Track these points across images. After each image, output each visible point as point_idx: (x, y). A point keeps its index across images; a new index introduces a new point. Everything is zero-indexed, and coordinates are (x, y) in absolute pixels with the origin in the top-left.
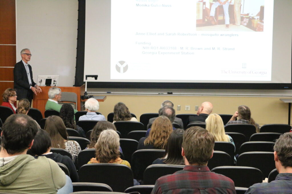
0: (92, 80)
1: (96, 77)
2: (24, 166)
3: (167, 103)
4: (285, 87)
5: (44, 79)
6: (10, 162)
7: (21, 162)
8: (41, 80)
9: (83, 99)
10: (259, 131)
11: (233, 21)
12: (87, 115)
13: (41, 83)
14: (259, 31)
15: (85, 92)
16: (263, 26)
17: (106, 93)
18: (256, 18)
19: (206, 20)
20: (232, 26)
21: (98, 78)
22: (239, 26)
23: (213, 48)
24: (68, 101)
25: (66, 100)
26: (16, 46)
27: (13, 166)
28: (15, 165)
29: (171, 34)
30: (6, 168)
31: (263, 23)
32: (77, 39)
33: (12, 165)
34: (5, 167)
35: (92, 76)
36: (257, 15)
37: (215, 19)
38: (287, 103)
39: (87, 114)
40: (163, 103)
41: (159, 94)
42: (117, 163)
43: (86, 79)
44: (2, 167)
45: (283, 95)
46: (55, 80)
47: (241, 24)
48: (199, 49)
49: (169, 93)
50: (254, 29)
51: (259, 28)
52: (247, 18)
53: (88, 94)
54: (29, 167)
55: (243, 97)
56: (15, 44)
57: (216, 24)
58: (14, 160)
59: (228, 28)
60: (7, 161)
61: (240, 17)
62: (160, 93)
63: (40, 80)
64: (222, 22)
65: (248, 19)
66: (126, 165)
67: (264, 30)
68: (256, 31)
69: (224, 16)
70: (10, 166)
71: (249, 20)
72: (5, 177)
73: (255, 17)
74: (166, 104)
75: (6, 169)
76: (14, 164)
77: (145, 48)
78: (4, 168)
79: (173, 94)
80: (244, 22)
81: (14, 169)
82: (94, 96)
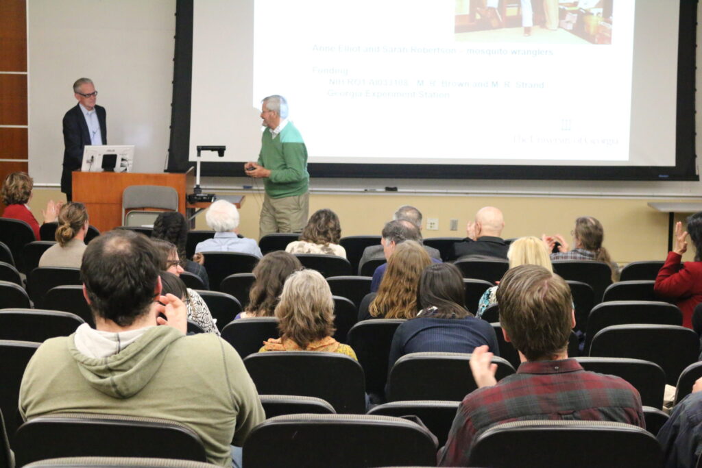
0: (212, 157)
1: (221, 150)
2: (166, 351)
3: (407, 211)
4: (660, 176)
5: (100, 155)
6: (133, 342)
7: (157, 340)
8: (93, 157)
9: (192, 203)
10: (619, 278)
11: (540, 19)
12: (215, 239)
13: (91, 165)
14: (602, 43)
15: (195, 187)
16: (610, 32)
17: (242, 188)
18: (595, 11)
19: (478, 17)
20: (537, 31)
21: (226, 152)
22: (556, 30)
23: (493, 83)
24: (156, 206)
25: (152, 206)
26: (26, 76)
27: (142, 351)
28: (145, 348)
29: (395, 49)
30: (127, 355)
31: (611, 23)
32: (174, 60)
33: (139, 349)
34: (123, 353)
35: (212, 149)
36: (597, 6)
37: (498, 14)
38: (664, 214)
39: (215, 236)
40: (397, 211)
41: (366, 190)
42: (327, 350)
43: (199, 155)
44: (115, 353)
45: (655, 194)
46: (125, 157)
47: (559, 27)
48: (461, 85)
49: (388, 189)
50: (590, 38)
51: (601, 37)
52: (573, 12)
53: (203, 191)
54: (176, 351)
55: (560, 198)
56: (26, 70)
57: (500, 26)
58: (143, 337)
59: (529, 35)
60: (125, 339)
61: (558, 9)
62: (368, 189)
63: (90, 158)
64: (516, 22)
65: (576, 15)
66: (348, 354)
67: (612, 40)
68: (593, 42)
69: (519, 6)
70: (135, 352)
71: (578, 17)
72: (127, 377)
73: (592, 11)
74: (403, 213)
75: (126, 358)
76: (143, 346)
77: (333, 83)
78: (123, 356)
79: (399, 190)
80: (568, 22)
81: (144, 358)
82: (217, 194)
